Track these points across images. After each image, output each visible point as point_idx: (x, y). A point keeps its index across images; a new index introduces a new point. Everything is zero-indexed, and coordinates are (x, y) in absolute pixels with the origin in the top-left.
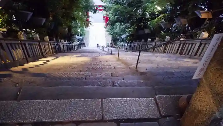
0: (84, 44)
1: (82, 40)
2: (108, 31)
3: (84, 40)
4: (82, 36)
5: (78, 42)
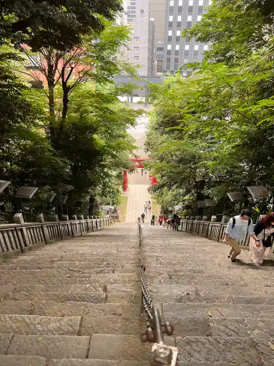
0: (117, 217)
1: (115, 211)
2: (155, 198)
3: (118, 212)
4: (115, 205)
5: (108, 216)
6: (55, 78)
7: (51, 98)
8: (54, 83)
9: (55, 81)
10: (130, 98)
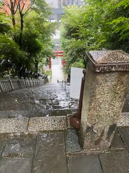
0: (47, 81)
1: (47, 77)
5: (44, 79)
6: (15, 10)
7: (13, 20)
8: (15, 12)
9: (15, 11)
10: (50, 20)
